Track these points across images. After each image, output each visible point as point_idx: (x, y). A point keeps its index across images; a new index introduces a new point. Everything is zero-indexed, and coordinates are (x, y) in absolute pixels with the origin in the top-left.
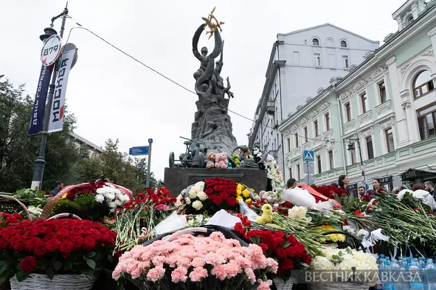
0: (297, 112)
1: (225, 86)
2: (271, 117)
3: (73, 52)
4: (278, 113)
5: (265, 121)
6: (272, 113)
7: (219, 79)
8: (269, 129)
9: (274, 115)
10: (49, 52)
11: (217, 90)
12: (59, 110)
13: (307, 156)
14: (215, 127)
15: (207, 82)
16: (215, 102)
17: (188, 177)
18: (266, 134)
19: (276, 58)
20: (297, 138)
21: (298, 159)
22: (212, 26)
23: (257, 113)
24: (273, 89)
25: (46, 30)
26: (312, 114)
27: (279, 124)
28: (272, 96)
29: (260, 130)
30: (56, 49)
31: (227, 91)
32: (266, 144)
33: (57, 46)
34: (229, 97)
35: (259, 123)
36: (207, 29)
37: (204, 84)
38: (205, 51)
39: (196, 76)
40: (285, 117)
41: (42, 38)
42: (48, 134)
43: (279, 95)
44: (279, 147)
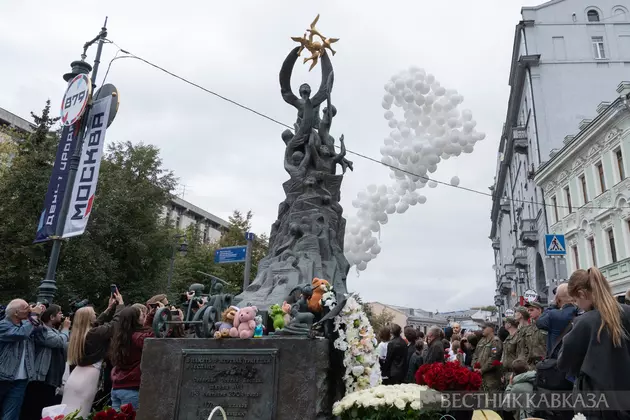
0: (564, 149)
1: (338, 151)
2: (522, 157)
3: (108, 99)
4: (533, 150)
5: (515, 164)
6: (524, 150)
7: (325, 140)
8: (522, 178)
9: (527, 154)
10: (73, 102)
11: (319, 161)
12: (87, 202)
13: (551, 246)
14: (298, 234)
15: (301, 148)
16: (311, 185)
17: (179, 357)
18: (518, 187)
19: (523, 52)
20: (568, 195)
21: (573, 236)
22: (313, 48)
23: (501, 150)
24: (523, 107)
25: (73, 65)
26: (590, 152)
27: (536, 169)
28: (522, 119)
29: (508, 180)
30: (81, 98)
31: (341, 159)
32: (519, 205)
33: (83, 92)
34: (344, 171)
35: (505, 167)
36: (306, 53)
37: (296, 153)
38: (305, 91)
39: (286, 137)
40: (546, 158)
41: (67, 77)
42: (64, 241)
43: (532, 118)
44: (540, 213)
